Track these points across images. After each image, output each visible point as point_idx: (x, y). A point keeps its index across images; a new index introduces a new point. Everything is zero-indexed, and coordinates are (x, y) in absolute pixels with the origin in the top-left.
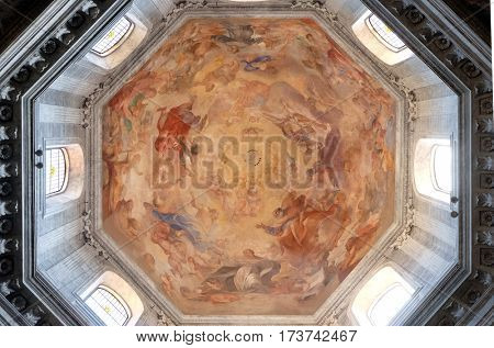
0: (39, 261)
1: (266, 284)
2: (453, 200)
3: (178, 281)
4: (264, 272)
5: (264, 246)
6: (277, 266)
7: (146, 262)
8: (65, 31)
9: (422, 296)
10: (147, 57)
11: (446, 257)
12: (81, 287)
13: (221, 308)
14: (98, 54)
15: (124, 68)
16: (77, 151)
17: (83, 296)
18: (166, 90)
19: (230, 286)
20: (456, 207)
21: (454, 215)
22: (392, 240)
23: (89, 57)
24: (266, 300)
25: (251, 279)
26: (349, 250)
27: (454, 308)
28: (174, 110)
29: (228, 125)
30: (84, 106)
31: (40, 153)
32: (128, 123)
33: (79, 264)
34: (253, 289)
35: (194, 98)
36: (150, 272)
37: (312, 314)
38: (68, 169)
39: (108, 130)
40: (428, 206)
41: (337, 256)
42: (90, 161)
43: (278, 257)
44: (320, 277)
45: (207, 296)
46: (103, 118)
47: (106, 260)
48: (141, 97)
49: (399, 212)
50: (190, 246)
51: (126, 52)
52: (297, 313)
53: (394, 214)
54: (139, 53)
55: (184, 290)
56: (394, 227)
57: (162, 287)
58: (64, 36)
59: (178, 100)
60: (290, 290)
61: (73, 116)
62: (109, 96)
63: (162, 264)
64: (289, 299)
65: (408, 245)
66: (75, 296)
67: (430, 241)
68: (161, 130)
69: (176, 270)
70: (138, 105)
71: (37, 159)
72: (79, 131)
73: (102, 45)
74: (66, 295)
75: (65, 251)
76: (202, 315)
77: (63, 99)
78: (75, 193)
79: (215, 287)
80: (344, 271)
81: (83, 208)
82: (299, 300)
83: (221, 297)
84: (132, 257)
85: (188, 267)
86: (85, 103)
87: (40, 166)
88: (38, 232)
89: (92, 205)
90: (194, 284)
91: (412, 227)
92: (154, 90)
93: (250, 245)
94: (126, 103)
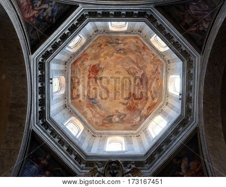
0: (51, 113)
1: (122, 121)
2: (180, 95)
3: (94, 120)
4: (121, 117)
5: (121, 109)
6: (125, 115)
7: (85, 114)
8: (59, 40)
9: (170, 124)
10: (85, 48)
11: (177, 112)
12: (64, 121)
13: (108, 128)
14: (70, 48)
15: (78, 52)
16: (63, 78)
17: (65, 125)
18: (91, 59)
19: (110, 121)
20: (181, 96)
21: (180, 99)
22: (161, 107)
23: (67, 48)
24: (122, 126)
25: (117, 119)
26: (148, 110)
27: (179, 128)
28: (94, 66)
29: (111, 70)
30: (65, 64)
31: (51, 79)
32: (79, 70)
33: (64, 114)
34: (118, 122)
35: (100, 62)
36: (86, 117)
37: (136, 130)
38: (60, 84)
39: (73, 72)
40: (172, 96)
41: (144, 112)
42: (67, 82)
43: (126, 112)
44: (139, 119)
45: (103, 124)
46: (71, 68)
47: (72, 113)
48: (83, 61)
49: (163, 99)
50: (98, 109)
51: (79, 47)
52: (131, 130)
53: (162, 99)
54: (83, 47)
55: (96, 123)
56: (162, 103)
57: (89, 122)
58: (59, 42)
59: (95, 62)
60: (129, 123)
61: (62, 67)
62: (73, 61)
63: (90, 115)
64: (129, 125)
65: (166, 108)
66: (63, 124)
67: (172, 108)
68: (90, 72)
69: (94, 116)
70: (82, 64)
71: (51, 81)
72: (64, 72)
73: (71, 44)
74: (59, 124)
75: (59, 110)
76: (102, 130)
77: (59, 62)
78: (62, 92)
79: (106, 122)
80: (146, 117)
81: (65, 97)
82: (132, 126)
83: (108, 125)
84: (80, 113)
85: (97, 115)
86: (66, 63)
87: (51, 83)
88: (51, 104)
89: (68, 96)
90: (99, 121)
91: (167, 103)
92: (88, 59)
93: (117, 108)
94: (79, 63)
